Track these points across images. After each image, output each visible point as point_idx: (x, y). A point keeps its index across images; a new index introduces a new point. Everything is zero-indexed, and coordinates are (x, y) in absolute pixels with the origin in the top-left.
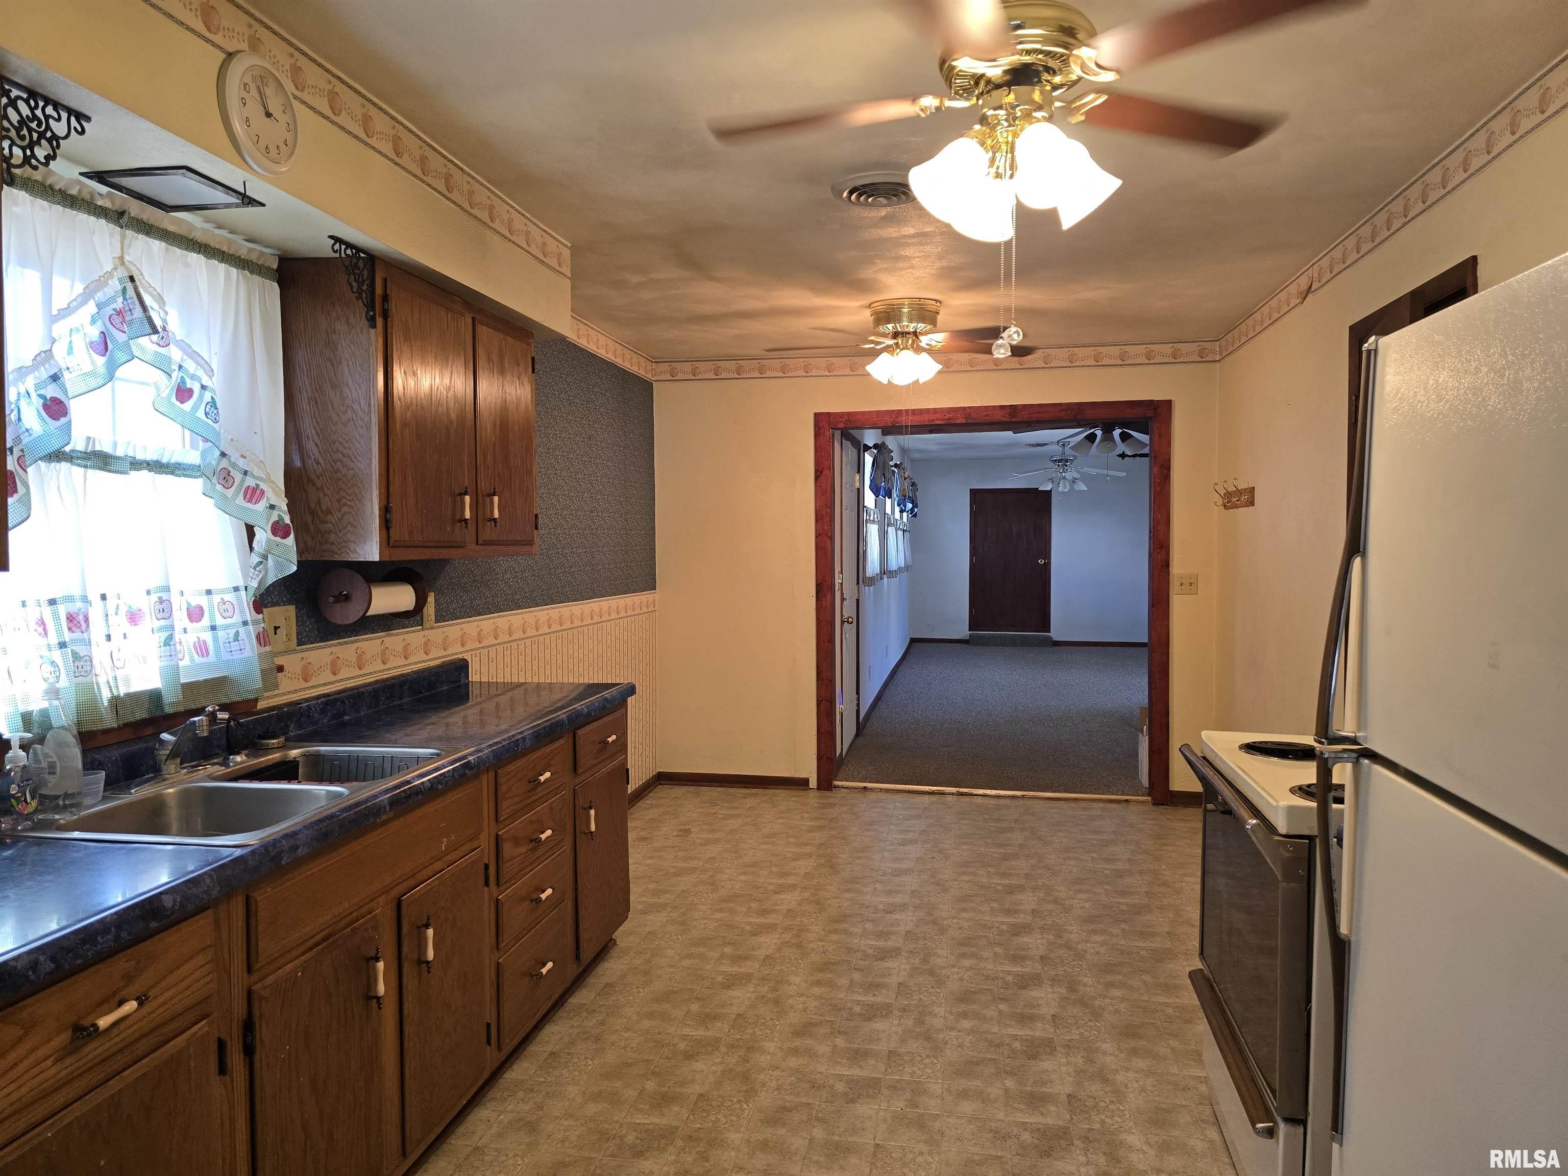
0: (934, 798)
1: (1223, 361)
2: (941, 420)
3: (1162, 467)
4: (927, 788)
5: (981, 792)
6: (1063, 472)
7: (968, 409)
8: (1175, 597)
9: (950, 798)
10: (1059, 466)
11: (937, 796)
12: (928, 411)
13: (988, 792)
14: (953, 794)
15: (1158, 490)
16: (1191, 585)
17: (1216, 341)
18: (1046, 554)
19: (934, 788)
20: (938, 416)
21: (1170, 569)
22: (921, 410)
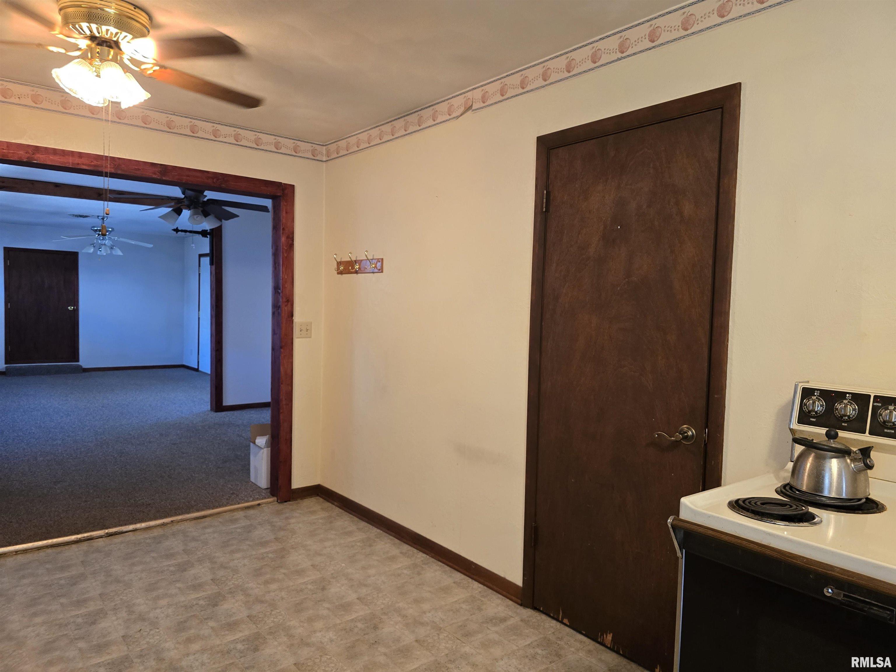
0: (84, 546)
1: (330, 163)
2: (89, 165)
3: (288, 237)
4: (73, 538)
5: (131, 527)
6: (103, 239)
7: (117, 160)
8: (296, 339)
9: (100, 543)
10: (99, 235)
11: (86, 544)
12: (72, 153)
13: (138, 526)
14: (101, 537)
15: (286, 255)
16: (307, 330)
17: (323, 145)
18: (75, 303)
19: (79, 536)
20: (84, 160)
21: (293, 318)
22: (63, 151)
